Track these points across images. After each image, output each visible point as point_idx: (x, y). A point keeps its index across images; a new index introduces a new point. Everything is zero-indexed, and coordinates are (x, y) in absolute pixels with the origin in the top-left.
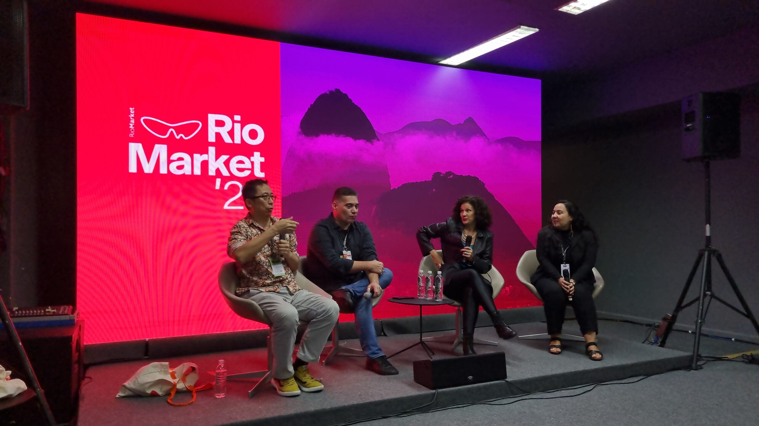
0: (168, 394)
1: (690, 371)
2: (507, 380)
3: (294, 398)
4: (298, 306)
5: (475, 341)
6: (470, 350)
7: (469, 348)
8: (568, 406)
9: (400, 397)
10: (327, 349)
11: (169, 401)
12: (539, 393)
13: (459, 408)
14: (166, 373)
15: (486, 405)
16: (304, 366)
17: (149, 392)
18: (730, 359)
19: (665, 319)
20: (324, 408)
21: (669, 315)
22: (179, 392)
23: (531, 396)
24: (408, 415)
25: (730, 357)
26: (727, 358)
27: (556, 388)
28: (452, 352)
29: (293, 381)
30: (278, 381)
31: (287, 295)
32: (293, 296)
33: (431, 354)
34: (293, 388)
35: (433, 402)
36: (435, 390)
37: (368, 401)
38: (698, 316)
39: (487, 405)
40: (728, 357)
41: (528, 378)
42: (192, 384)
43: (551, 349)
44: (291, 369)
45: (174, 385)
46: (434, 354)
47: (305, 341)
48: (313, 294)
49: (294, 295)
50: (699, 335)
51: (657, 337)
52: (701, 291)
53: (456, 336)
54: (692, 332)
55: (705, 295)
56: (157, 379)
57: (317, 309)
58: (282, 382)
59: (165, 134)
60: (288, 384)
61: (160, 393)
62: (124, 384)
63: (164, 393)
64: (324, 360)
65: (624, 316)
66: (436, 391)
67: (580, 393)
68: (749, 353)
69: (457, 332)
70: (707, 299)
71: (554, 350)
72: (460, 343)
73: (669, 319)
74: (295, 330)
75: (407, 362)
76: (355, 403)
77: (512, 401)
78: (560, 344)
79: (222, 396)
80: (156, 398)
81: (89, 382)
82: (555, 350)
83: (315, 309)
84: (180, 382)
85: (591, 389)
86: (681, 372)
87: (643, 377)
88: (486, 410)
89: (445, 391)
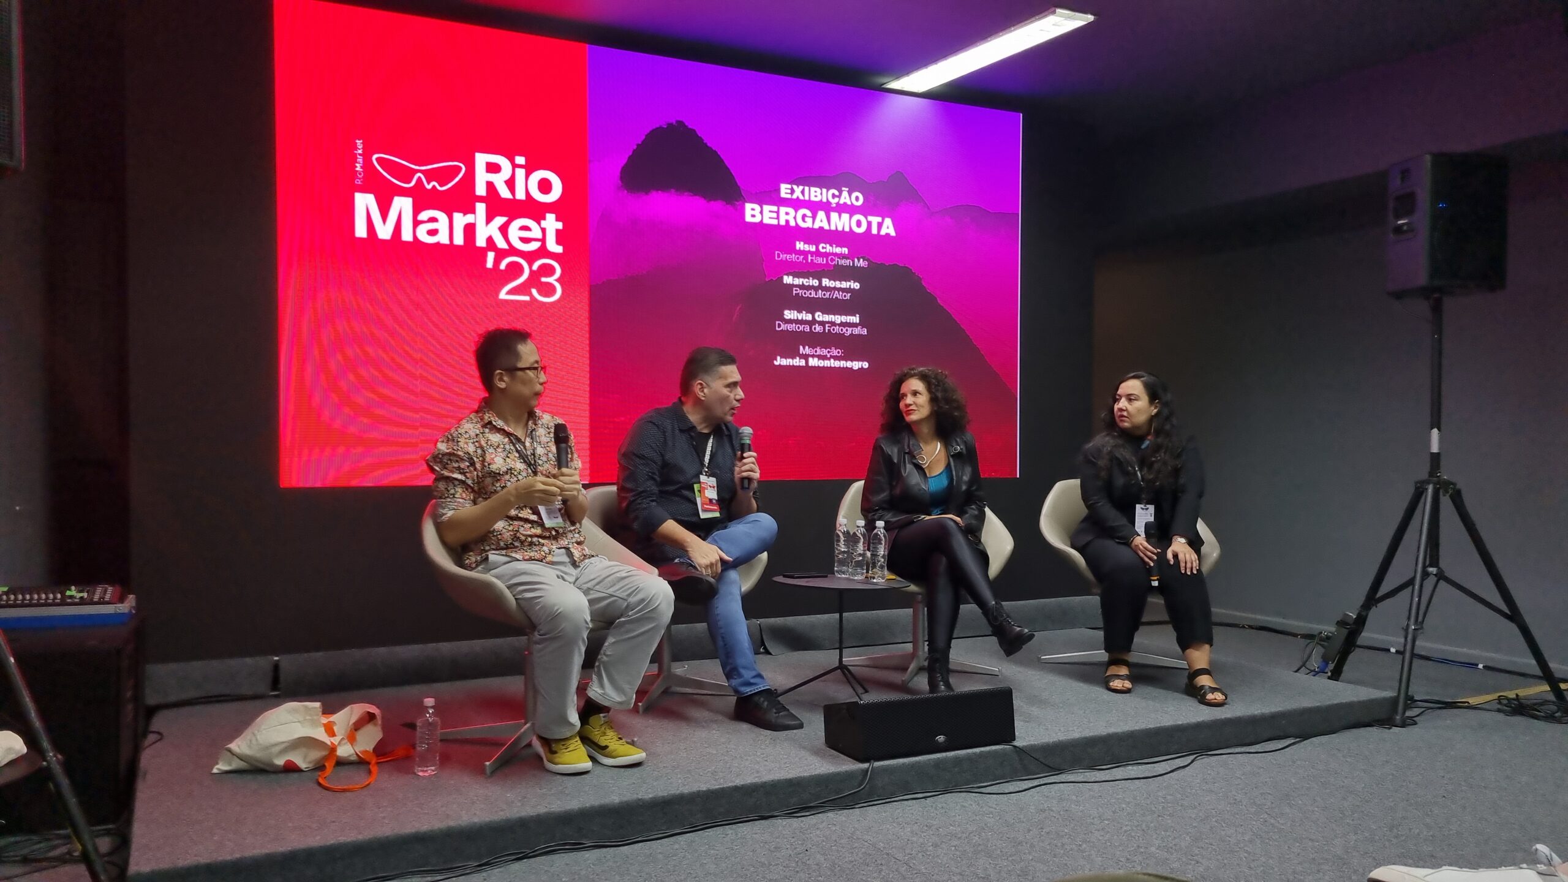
0: (320, 767)
1: (1390, 728)
2: (1016, 743)
3: (578, 777)
4: (589, 589)
5: (951, 667)
6: (942, 683)
7: (939, 679)
8: (1138, 798)
9: (795, 776)
10: (649, 680)
11: (321, 781)
12: (1081, 771)
13: (917, 800)
14: (314, 723)
15: (971, 794)
16: (602, 715)
17: (280, 762)
18: (1472, 705)
19: (1341, 623)
20: (640, 797)
21: (1351, 614)
22: (341, 763)
23: (1063, 777)
24: (813, 813)
25: (1473, 701)
26: (1466, 704)
27: (1118, 761)
28: (903, 688)
29: (577, 743)
30: (547, 742)
31: (566, 566)
32: (580, 569)
33: (860, 690)
34: (576, 757)
35: (862, 787)
36: (868, 764)
37: (730, 784)
38: (1409, 618)
39: (974, 794)
40: (1470, 702)
41: (1059, 740)
42: (370, 747)
43: (1111, 684)
44: (574, 718)
45: (333, 749)
46: (866, 691)
47: (604, 663)
48: (620, 566)
49: (580, 567)
50: (1411, 656)
51: (1325, 660)
52: (1417, 564)
53: (913, 655)
54: (1396, 651)
55: (1425, 575)
56: (296, 736)
57: (629, 595)
58: (553, 745)
59: (409, 182)
60: (566, 749)
61: (303, 765)
62: (229, 746)
63: (311, 766)
64: (640, 702)
65: (1259, 617)
66: (870, 765)
67: (1164, 772)
68: (1511, 695)
69: (915, 648)
70: (1430, 582)
71: (1117, 684)
72: (921, 669)
73: (1351, 622)
74: (583, 640)
75: (811, 706)
76: (704, 788)
77: (1026, 787)
78: (1128, 673)
79: (431, 771)
80: (296, 775)
81: (157, 741)
82: (1119, 685)
83: (624, 595)
84: (343, 742)
85: (1186, 764)
86: (1374, 732)
87: (1293, 741)
88: (972, 805)
89: (888, 766)
